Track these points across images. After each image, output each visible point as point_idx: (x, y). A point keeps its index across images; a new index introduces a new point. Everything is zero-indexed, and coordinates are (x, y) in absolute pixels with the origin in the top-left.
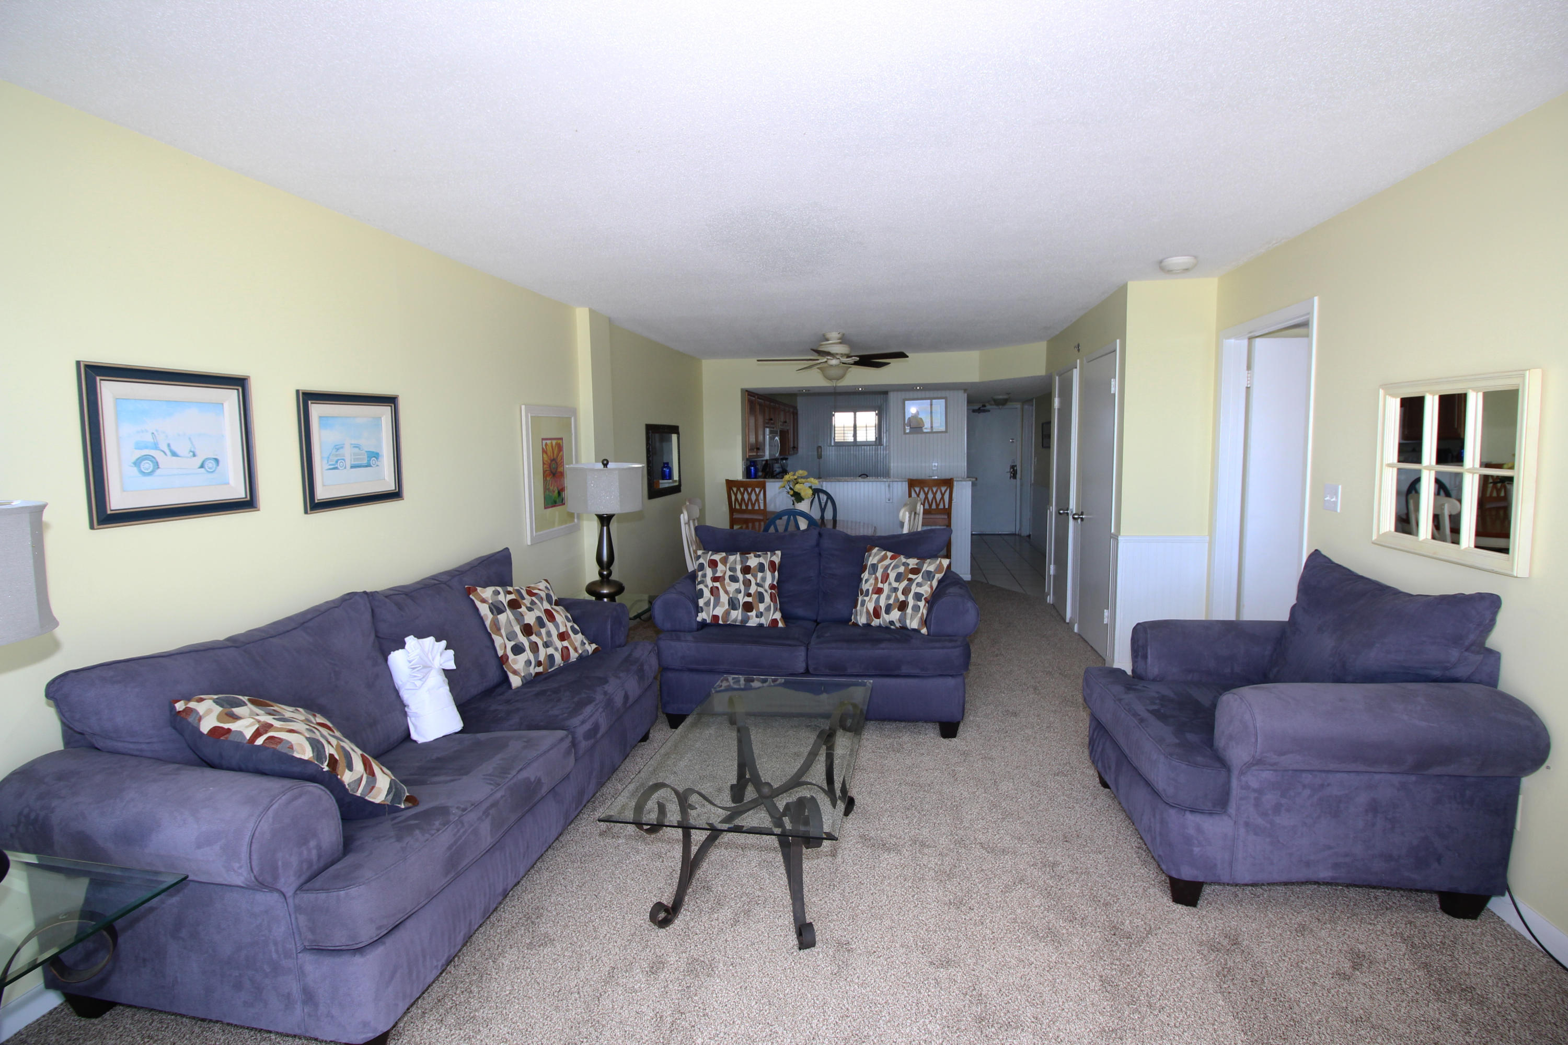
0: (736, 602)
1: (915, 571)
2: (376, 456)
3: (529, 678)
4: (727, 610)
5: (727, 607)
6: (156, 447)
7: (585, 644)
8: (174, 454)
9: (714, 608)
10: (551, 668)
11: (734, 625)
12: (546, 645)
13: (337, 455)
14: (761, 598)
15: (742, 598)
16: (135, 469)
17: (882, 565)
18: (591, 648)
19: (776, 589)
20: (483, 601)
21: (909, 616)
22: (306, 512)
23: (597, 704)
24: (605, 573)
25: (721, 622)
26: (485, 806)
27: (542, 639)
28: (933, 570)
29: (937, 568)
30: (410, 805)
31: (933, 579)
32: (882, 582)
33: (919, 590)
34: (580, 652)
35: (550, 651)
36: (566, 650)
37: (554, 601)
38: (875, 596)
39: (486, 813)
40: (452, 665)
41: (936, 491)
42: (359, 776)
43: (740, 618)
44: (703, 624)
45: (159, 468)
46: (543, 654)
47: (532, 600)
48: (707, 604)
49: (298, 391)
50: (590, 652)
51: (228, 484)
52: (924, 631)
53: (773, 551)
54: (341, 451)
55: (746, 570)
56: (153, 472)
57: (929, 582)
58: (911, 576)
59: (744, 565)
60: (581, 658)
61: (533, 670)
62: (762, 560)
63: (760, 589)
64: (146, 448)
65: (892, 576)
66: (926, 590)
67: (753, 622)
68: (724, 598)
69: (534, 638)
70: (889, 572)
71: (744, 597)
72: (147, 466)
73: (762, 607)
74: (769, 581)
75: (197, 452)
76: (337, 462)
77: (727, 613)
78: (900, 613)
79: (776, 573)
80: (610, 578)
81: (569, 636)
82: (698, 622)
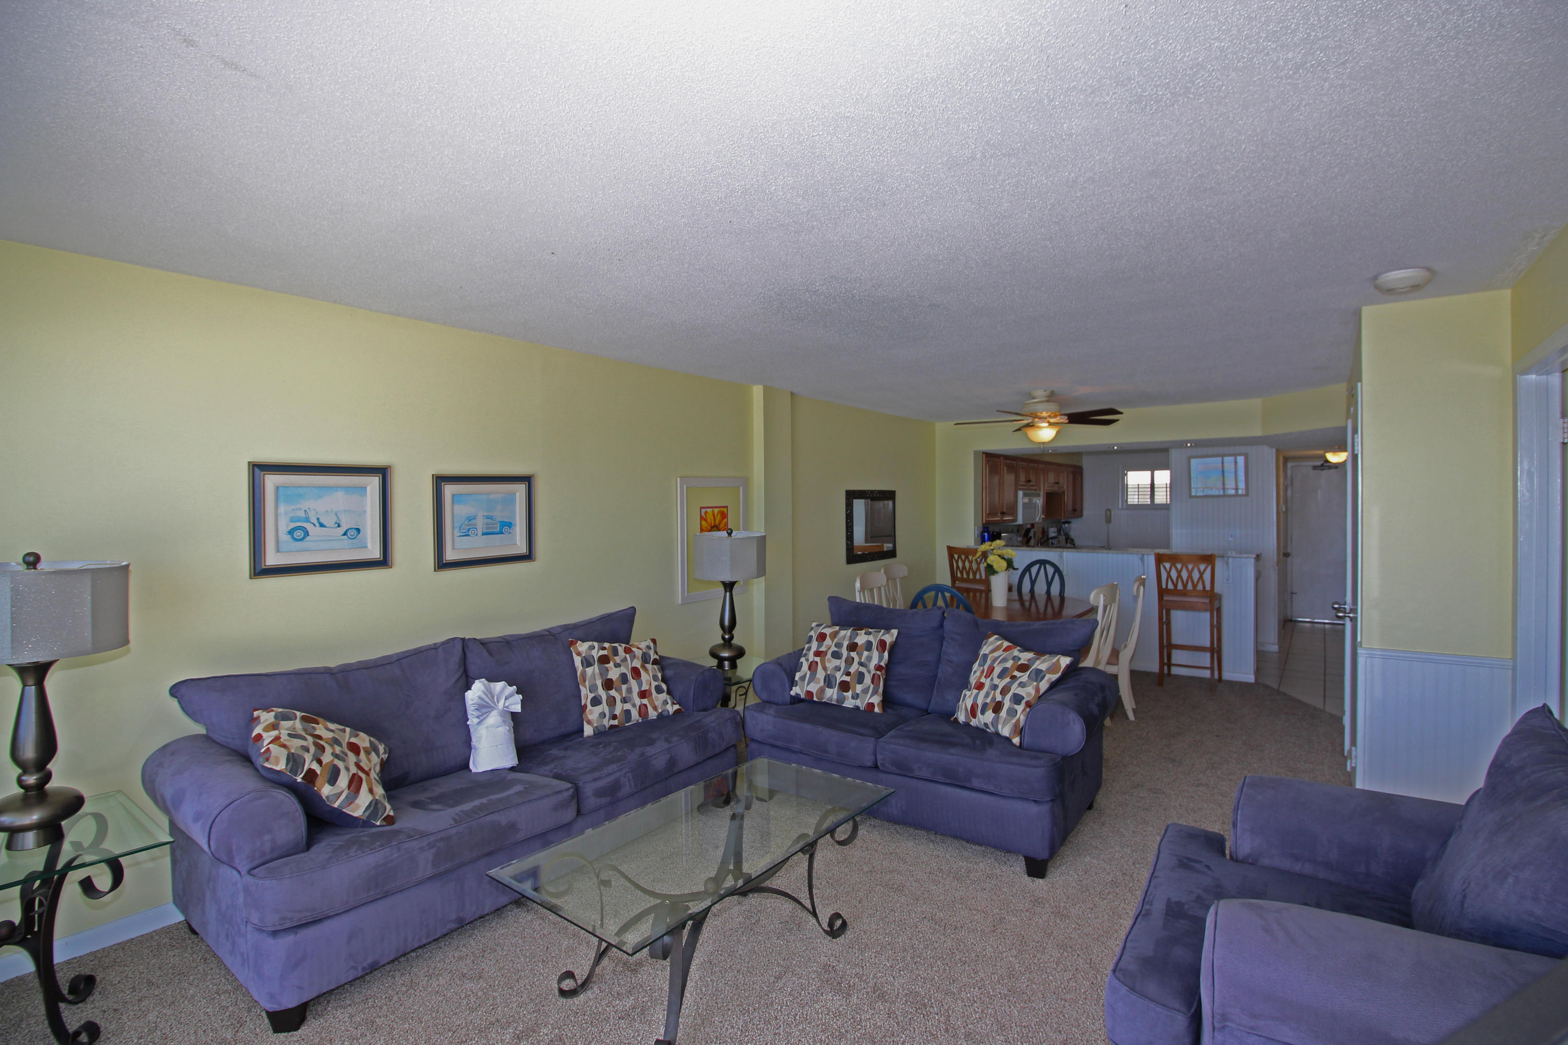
0: (833, 680)
1: (1023, 668)
2: (510, 525)
3: (602, 730)
4: (822, 687)
5: (822, 683)
6: (307, 520)
7: (668, 703)
8: (322, 525)
9: (808, 684)
10: (627, 723)
11: (828, 703)
12: (624, 701)
13: (468, 525)
14: (860, 678)
15: (840, 677)
16: (289, 536)
17: (992, 656)
18: (671, 708)
19: (883, 671)
20: (579, 654)
21: (1001, 721)
22: (435, 571)
23: (624, 764)
24: (727, 637)
25: (815, 699)
26: (432, 838)
27: (621, 694)
28: (1044, 670)
29: (1050, 667)
30: (385, 823)
31: (1041, 681)
32: (985, 677)
33: (1021, 691)
34: (660, 711)
35: (628, 706)
36: (644, 706)
37: (651, 660)
38: (975, 691)
39: (431, 846)
40: (518, 708)
41: (1193, 570)
42: (340, 791)
43: (835, 697)
44: (796, 700)
45: (308, 535)
46: (619, 708)
47: (626, 657)
48: (803, 678)
49: (433, 475)
50: (671, 713)
51: (367, 547)
52: (1016, 741)
53: (888, 629)
54: (473, 521)
55: (853, 647)
56: (304, 538)
57: (1035, 683)
58: (1016, 673)
59: (852, 641)
60: (661, 716)
61: (607, 722)
62: (871, 638)
63: (862, 669)
64: (299, 521)
65: (997, 670)
66: (1029, 692)
67: (849, 703)
68: (821, 674)
69: (613, 693)
70: (995, 665)
71: (842, 676)
72: (298, 534)
73: (859, 688)
74: (875, 661)
75: (342, 524)
76: (469, 530)
77: (822, 691)
78: (994, 715)
79: (886, 654)
80: (732, 642)
81: (651, 694)
82: (791, 696)
